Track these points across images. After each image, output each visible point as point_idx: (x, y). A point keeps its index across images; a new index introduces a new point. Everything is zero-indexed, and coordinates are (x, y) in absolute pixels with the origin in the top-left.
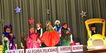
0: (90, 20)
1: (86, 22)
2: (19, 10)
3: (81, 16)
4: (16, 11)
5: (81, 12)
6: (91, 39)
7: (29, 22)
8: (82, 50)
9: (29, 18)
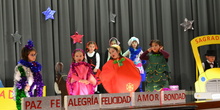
0: (201, 37)
1: (193, 42)
2: (51, 14)
3: (183, 28)
4: (44, 16)
5: (182, 21)
6: (203, 79)
7: (72, 40)
8: (184, 101)
9: (73, 32)
